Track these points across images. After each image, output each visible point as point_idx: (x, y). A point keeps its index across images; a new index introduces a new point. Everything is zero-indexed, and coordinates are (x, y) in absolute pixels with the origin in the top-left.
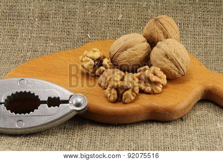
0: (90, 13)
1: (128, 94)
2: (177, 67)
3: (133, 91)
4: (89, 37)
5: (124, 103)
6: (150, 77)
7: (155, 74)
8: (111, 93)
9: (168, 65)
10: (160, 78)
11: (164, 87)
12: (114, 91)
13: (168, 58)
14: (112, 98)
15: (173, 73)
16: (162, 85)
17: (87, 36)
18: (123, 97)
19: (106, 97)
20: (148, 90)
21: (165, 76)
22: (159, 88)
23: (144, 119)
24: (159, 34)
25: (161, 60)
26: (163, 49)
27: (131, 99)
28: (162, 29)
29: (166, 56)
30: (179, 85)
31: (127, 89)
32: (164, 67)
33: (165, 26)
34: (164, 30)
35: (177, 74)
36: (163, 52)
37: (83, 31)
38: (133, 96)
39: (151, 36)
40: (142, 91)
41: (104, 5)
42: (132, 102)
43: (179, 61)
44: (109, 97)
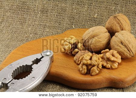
0: (76, 11)
1: (94, 69)
2: (129, 51)
3: (98, 67)
4: (74, 27)
5: (91, 75)
6: (110, 58)
7: (113, 55)
8: (82, 68)
9: (123, 49)
10: (117, 58)
11: (119, 64)
12: (85, 67)
13: (122, 44)
14: (83, 72)
15: (126, 55)
16: (118, 63)
17: (72, 27)
18: (91, 71)
19: (79, 70)
20: (108, 66)
21: (120, 57)
22: (116, 65)
23: (105, 86)
24: (117, 27)
25: (118, 46)
26: (119, 38)
27: (96, 72)
28: (119, 24)
29: (122, 43)
30: (129, 63)
31: (94, 66)
32: (119, 50)
33: (121, 21)
34: (121, 24)
35: (128, 55)
36: (119, 40)
37: (69, 23)
38: (98, 70)
39: (111, 28)
40: (104, 67)
41: (86, 6)
42: (97, 74)
43: (130, 46)
44: (81, 71)
